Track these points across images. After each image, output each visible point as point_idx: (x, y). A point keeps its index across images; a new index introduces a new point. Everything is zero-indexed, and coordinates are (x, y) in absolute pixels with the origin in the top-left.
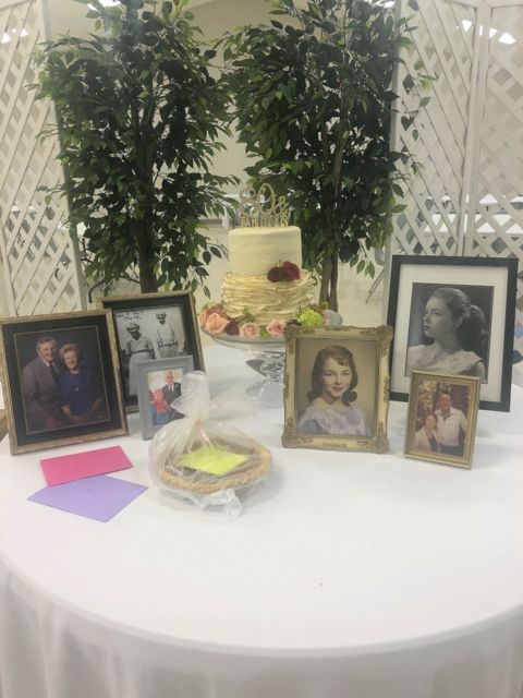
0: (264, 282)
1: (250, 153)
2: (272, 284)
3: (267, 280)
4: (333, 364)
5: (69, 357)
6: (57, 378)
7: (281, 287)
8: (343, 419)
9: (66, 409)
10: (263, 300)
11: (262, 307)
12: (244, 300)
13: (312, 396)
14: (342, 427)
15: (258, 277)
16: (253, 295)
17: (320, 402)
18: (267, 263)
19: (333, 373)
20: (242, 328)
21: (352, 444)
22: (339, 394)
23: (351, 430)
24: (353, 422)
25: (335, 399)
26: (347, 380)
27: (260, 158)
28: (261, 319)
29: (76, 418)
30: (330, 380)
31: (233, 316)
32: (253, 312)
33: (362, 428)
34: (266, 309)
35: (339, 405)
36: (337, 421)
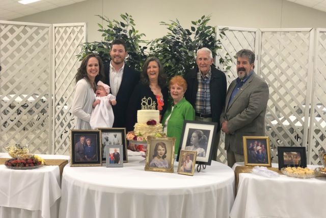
3: (146, 125)
4: (160, 147)
5: (88, 142)
6: (84, 147)
7: (150, 126)
8: (162, 163)
9: (86, 156)
11: (144, 132)
13: (154, 156)
14: (162, 165)
15: (144, 123)
16: (142, 129)
17: (156, 158)
18: (147, 120)
19: (160, 150)
21: (164, 170)
22: (161, 156)
23: (164, 166)
24: (165, 164)
25: (160, 157)
26: (164, 152)
28: (144, 136)
29: (88, 159)
30: (159, 152)
31: (136, 135)
32: (142, 134)
33: (167, 166)
35: (161, 159)
36: (160, 164)
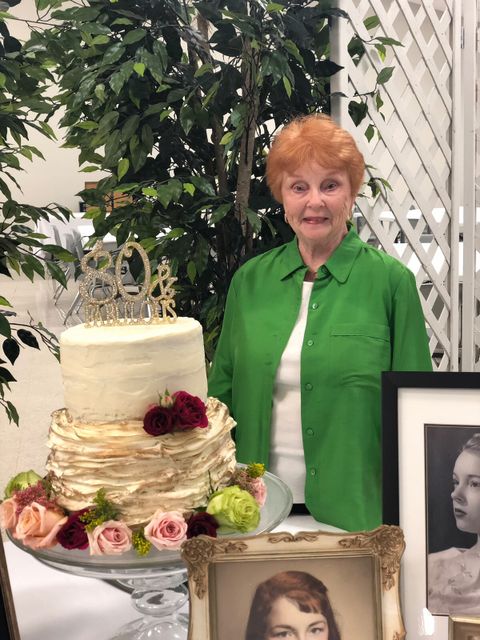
0: (135, 435)
1: (87, 164)
2: (154, 440)
3: (143, 432)
10: (136, 471)
11: (134, 487)
12: (97, 473)
15: (123, 425)
16: (115, 462)
18: (141, 398)
20: (95, 535)
27: (107, 174)
28: (133, 511)
31: (75, 506)
32: (115, 498)
34: (141, 491)
